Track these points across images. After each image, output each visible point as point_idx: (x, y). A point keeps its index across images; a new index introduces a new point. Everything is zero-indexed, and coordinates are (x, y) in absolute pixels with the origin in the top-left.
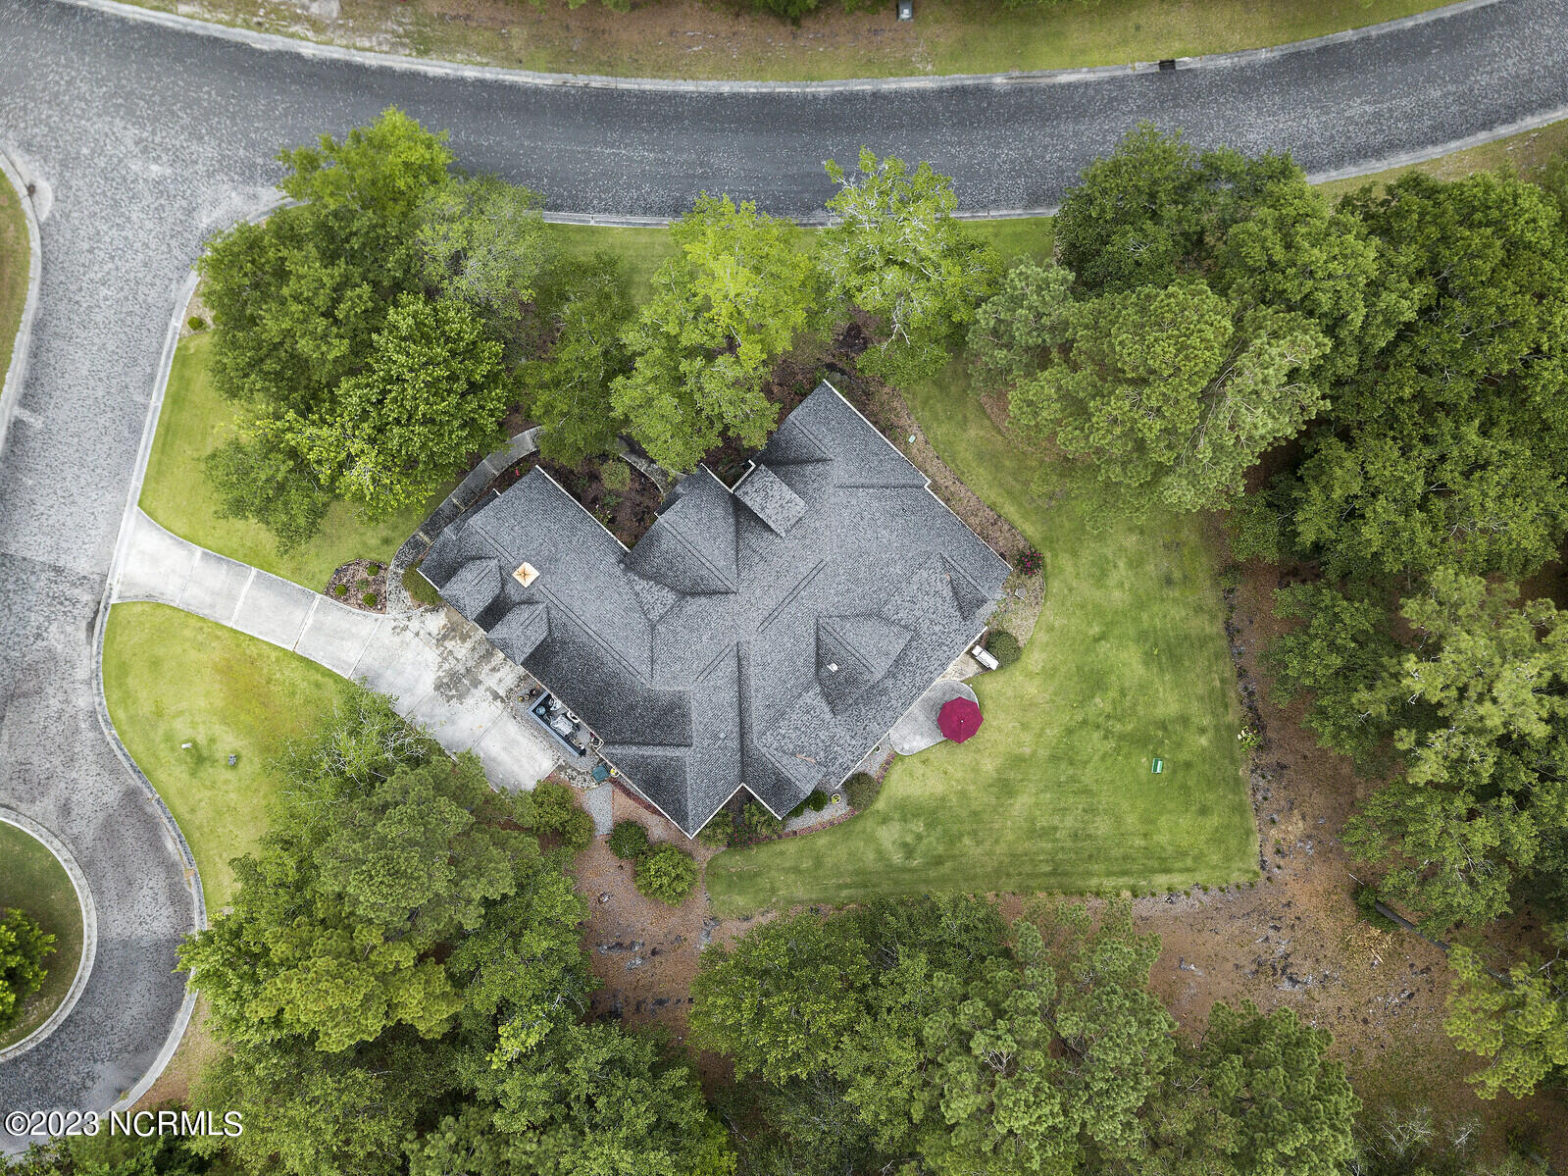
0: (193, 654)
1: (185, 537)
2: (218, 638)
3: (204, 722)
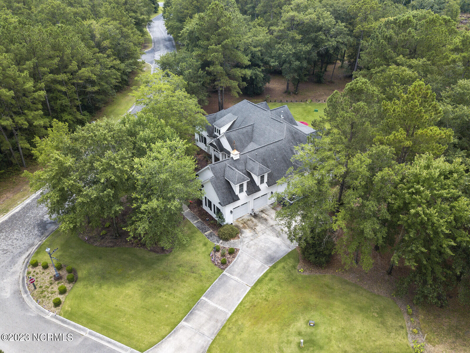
0: (245, 335)
1: (172, 329)
2: (236, 321)
3: (288, 336)
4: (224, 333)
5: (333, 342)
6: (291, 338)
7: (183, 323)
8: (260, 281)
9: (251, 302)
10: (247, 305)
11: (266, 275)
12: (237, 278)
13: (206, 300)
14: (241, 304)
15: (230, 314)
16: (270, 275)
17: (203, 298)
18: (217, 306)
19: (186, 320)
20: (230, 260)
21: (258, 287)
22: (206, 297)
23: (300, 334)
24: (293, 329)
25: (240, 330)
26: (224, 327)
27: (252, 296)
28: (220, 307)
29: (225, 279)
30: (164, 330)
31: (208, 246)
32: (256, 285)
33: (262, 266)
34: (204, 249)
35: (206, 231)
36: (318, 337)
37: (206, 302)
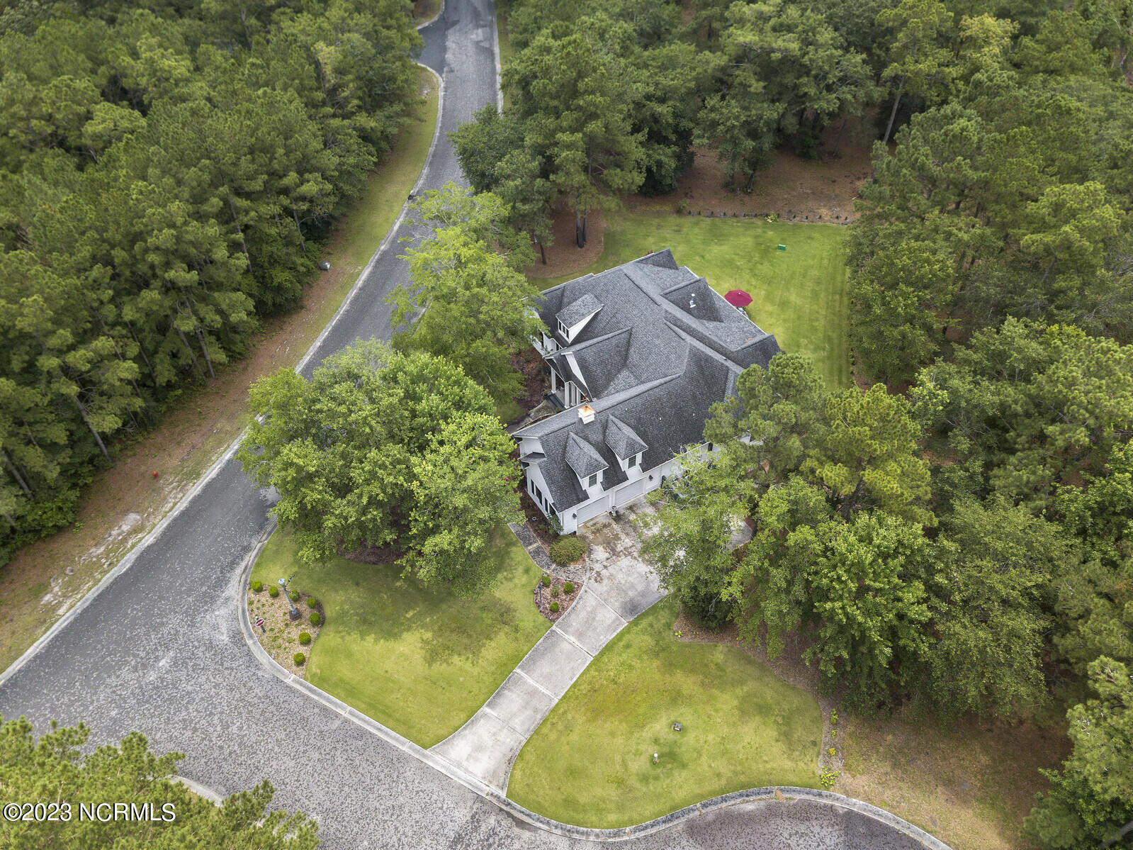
0: (574, 737)
1: (469, 717)
2: (565, 713)
3: (638, 744)
4: (545, 730)
5: (704, 759)
6: (642, 747)
7: (485, 709)
8: (609, 648)
9: (590, 683)
10: (584, 688)
11: (620, 637)
12: (572, 639)
13: (523, 674)
14: (574, 686)
15: (557, 700)
16: (627, 637)
17: (518, 670)
18: (538, 686)
19: (488, 705)
20: (565, 604)
21: (605, 659)
22: (522, 668)
23: (656, 741)
24: (647, 733)
25: (569, 728)
26: (545, 721)
27: (593, 673)
28: (542, 689)
29: (554, 639)
30: (457, 718)
31: (531, 573)
32: (602, 653)
33: (617, 619)
34: (524, 579)
35: (531, 544)
36: (683, 749)
37: (521, 678)
